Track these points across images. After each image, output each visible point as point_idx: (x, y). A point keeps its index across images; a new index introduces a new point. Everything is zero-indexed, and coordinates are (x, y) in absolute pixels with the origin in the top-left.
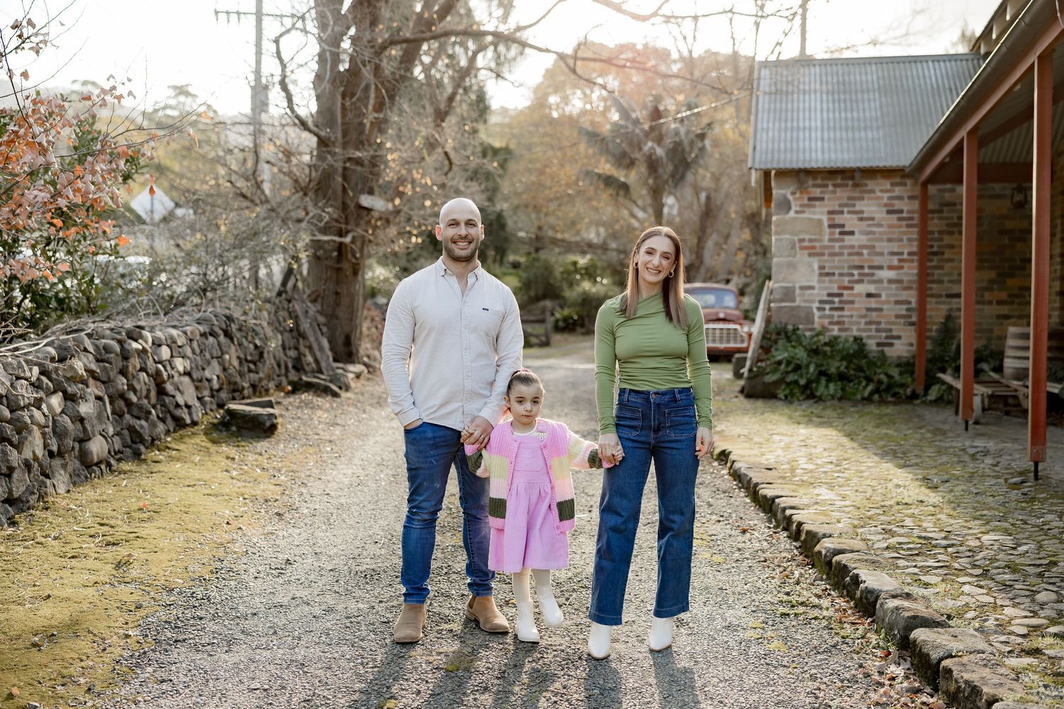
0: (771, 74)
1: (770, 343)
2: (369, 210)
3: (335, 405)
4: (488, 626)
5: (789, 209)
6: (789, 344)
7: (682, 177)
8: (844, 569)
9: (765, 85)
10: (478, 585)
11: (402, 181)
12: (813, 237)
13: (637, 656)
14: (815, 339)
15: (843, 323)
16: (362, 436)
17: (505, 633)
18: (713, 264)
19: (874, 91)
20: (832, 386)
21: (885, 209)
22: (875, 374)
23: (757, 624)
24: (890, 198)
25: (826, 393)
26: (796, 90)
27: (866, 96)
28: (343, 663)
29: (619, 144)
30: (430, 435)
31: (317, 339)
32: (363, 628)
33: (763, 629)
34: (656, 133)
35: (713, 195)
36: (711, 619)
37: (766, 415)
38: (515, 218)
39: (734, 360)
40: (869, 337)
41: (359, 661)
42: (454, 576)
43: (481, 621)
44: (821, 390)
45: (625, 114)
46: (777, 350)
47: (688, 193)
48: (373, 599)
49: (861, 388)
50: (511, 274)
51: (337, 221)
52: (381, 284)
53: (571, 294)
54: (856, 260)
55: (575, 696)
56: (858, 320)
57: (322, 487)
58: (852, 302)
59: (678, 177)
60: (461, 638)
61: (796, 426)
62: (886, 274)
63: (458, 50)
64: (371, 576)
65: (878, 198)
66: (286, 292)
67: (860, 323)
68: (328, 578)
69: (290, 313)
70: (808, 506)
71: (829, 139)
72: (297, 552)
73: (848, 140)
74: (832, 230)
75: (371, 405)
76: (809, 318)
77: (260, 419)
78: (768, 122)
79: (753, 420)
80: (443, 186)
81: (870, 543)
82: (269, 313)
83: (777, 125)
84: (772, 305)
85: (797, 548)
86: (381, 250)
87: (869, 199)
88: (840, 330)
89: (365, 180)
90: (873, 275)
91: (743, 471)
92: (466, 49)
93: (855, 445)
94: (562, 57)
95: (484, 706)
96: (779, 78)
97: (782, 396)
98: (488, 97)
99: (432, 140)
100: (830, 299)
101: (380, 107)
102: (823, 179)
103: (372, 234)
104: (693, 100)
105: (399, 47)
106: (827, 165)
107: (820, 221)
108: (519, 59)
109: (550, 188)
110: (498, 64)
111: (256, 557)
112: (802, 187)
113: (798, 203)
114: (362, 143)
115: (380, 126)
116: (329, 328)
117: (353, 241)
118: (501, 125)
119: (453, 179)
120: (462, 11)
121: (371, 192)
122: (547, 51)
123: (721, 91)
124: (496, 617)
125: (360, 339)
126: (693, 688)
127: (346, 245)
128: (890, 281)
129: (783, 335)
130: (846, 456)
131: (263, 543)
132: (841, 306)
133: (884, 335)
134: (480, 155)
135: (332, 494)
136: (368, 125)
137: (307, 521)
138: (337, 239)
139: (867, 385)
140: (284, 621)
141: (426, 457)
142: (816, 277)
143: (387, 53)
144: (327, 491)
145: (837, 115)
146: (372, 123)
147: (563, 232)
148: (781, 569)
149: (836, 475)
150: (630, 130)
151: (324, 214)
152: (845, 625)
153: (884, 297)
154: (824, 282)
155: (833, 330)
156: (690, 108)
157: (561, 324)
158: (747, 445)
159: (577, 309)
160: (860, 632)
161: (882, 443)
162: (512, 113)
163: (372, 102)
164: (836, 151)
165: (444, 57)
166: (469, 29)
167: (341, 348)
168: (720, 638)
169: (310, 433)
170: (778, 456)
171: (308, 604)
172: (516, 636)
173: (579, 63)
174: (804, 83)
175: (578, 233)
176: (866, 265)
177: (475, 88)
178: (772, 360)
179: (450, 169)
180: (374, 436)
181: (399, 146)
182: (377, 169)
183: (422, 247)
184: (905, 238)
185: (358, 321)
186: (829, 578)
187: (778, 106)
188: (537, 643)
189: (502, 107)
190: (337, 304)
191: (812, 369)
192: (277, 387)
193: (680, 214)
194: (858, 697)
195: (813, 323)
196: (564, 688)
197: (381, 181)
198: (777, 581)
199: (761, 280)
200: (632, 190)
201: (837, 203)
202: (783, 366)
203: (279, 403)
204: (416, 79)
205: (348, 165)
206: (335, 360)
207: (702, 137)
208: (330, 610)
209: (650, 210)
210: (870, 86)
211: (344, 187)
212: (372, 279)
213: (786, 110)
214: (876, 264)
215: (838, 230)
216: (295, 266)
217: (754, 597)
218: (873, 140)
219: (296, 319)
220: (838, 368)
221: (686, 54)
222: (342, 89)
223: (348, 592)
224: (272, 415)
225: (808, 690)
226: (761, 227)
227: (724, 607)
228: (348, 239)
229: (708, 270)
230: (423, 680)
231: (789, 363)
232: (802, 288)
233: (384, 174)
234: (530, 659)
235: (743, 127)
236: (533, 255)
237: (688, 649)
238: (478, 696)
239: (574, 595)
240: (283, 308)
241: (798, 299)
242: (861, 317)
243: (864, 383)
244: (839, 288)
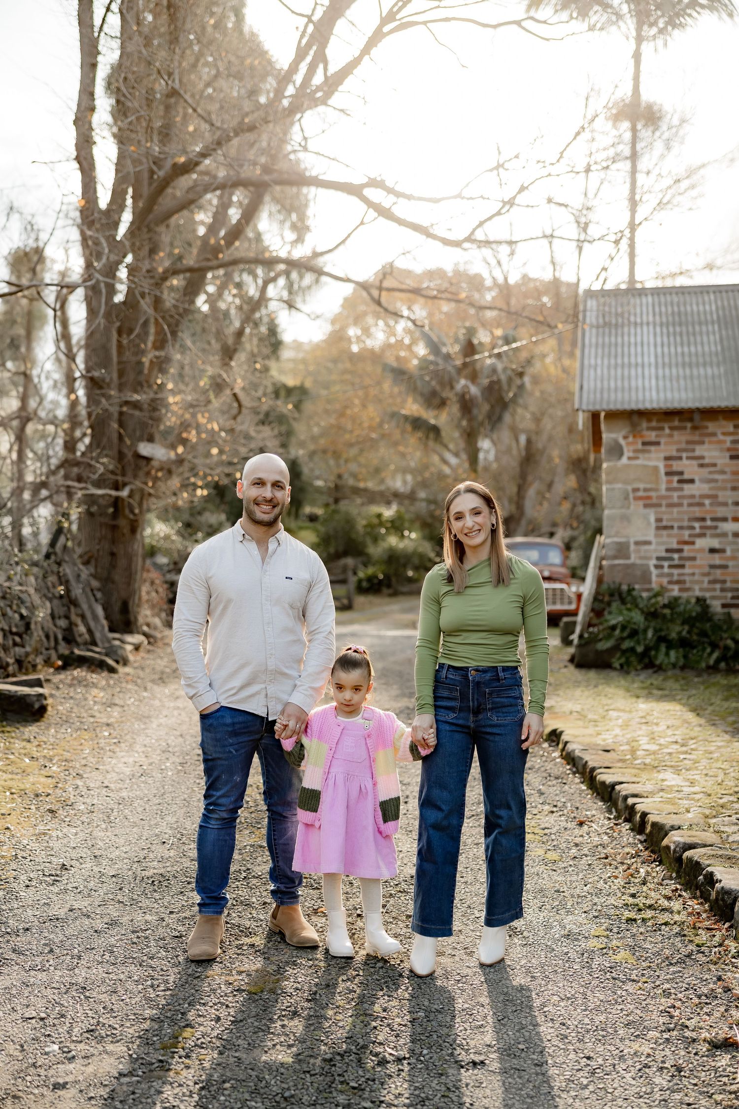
0: (598, 306)
1: (602, 606)
2: (148, 460)
3: (112, 682)
4: (295, 940)
5: (621, 454)
6: (623, 607)
7: (500, 419)
8: (696, 867)
9: (591, 318)
10: (282, 892)
11: (185, 426)
12: (648, 486)
13: (465, 971)
14: (653, 601)
15: (684, 582)
16: (145, 718)
17: (315, 948)
18: (536, 514)
19: (713, 323)
20: (673, 653)
21: (728, 454)
22: (721, 639)
23: (600, 931)
24: (734, 442)
25: (666, 661)
26: (626, 321)
27: (704, 328)
28: (130, 985)
29: (428, 382)
30: (228, 720)
31: (90, 607)
32: (152, 943)
33: (607, 937)
34: (471, 371)
35: (534, 438)
36: (547, 926)
37: (600, 687)
38: (311, 465)
39: (562, 624)
40: (713, 598)
41: (149, 983)
42: (254, 881)
43: (287, 933)
44: (661, 658)
45: (434, 348)
46: (610, 613)
47: (505, 435)
48: (162, 910)
49: (705, 655)
50: (307, 528)
51: (112, 472)
52: (162, 542)
53: (376, 551)
54: (697, 512)
55: (398, 1020)
56: (702, 578)
57: (100, 778)
58: (694, 559)
59: (494, 418)
60: (264, 954)
61: (634, 700)
62: (731, 527)
63: (247, 278)
64: (159, 883)
65: (720, 442)
66: (55, 554)
67: (703, 582)
68: (111, 884)
69: (59, 578)
70: (652, 794)
71: (664, 377)
72: (74, 855)
73: (685, 378)
74: (670, 478)
75: (153, 681)
76: (646, 577)
77: (28, 701)
78: (596, 357)
79: (586, 693)
80: (231, 431)
81: (724, 836)
82: (36, 579)
83: (606, 361)
84: (604, 563)
85: (641, 842)
86: (161, 504)
87: (710, 442)
88: (681, 590)
89: (144, 425)
90: (716, 527)
91: (577, 753)
92: (255, 277)
93: (702, 721)
94: (364, 286)
95: (294, 1034)
96: (607, 309)
97: (618, 667)
98: (279, 330)
99: (219, 380)
100: (669, 555)
101: (160, 344)
102: (658, 421)
103: (153, 487)
104: (511, 333)
105: (181, 276)
106: (663, 406)
107: (656, 468)
108: (314, 287)
109: (351, 432)
110: (290, 293)
111: (27, 861)
112: (635, 431)
113: (632, 448)
114: (140, 384)
115: (161, 365)
116: (104, 593)
117: (130, 496)
118: (294, 361)
119: (242, 423)
120: (251, 235)
121: (151, 439)
122: (348, 280)
123: (543, 324)
124: (303, 928)
125: (139, 606)
126: (531, 1008)
127: (123, 500)
128: (735, 535)
129: (617, 597)
130: (693, 734)
131: (34, 845)
132: (682, 563)
133: (730, 595)
134: (273, 396)
135: (112, 786)
136: (147, 365)
137: (84, 818)
138: (114, 493)
139: (712, 652)
140: (61, 937)
141: (224, 746)
142: (652, 531)
143: (168, 283)
144: (106, 784)
145: (673, 350)
146: (151, 362)
147: (365, 480)
148: (625, 867)
149: (682, 756)
150: (441, 367)
151: (98, 465)
152: (700, 931)
153: (729, 553)
154: (661, 536)
155: (673, 590)
156: (507, 341)
157: (365, 584)
158: (580, 723)
159: (383, 567)
160: (717, 939)
161: (732, 719)
162: (307, 348)
163: (151, 338)
164: (672, 390)
165: (231, 287)
166: (260, 257)
167: (117, 616)
168: (559, 949)
169: (85, 715)
170: (616, 736)
171: (89, 917)
172: (327, 951)
173: (384, 293)
174: (635, 315)
175: (382, 481)
176: (708, 517)
177: (266, 320)
178: (606, 625)
179: (240, 412)
180: (157, 717)
181: (182, 387)
182: (157, 413)
183: (206, 499)
185: (137, 585)
186: (679, 876)
187: (607, 340)
188: (351, 958)
189: (295, 341)
190: (113, 566)
191: (650, 634)
192: (45, 662)
193: (497, 459)
194: (718, 1015)
195: (650, 582)
196: (384, 1011)
197: (162, 427)
198: (620, 882)
199: (589, 533)
200: (443, 434)
201: (675, 447)
202: (617, 632)
203: (48, 681)
204: (199, 311)
205: (125, 409)
206: (112, 630)
207: (521, 375)
208: (113, 923)
209: (464, 456)
210: (709, 317)
211: (120, 435)
212: (152, 536)
213: (616, 345)
214: (719, 515)
215: (676, 478)
216: (66, 525)
217: (596, 900)
218: (713, 377)
219: (66, 583)
220: (679, 633)
221: (501, 280)
222: (118, 324)
223: (134, 902)
224: (41, 696)
225: (662, 1008)
226: (589, 474)
227: (562, 912)
228: (125, 493)
229: (530, 522)
230: (223, 1004)
231: (624, 628)
232: (637, 543)
233: (165, 419)
234: (345, 978)
235: (567, 362)
236: (333, 507)
237: (523, 962)
238: (286, 1022)
239: (392, 901)
240: (52, 572)
241: (633, 556)
242: (704, 575)
243: (709, 650)
244: (679, 543)
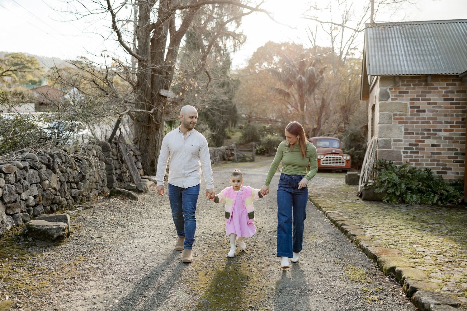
2: (165, 97)
5: (388, 97)
6: (387, 172)
11: (184, 84)
12: (402, 113)
14: (403, 169)
15: (418, 160)
19: (431, 37)
20: (414, 196)
21: (443, 98)
22: (439, 189)
24: (446, 92)
25: (411, 200)
26: (387, 37)
27: (427, 39)
29: (286, 76)
34: (302, 72)
38: (241, 109)
40: (433, 169)
44: (408, 198)
49: (431, 197)
53: (263, 140)
54: (426, 126)
56: (427, 159)
58: (424, 149)
59: (311, 90)
62: (443, 134)
65: (439, 92)
67: (428, 161)
73: (421, 61)
74: (413, 109)
76: (399, 157)
77: (50, 232)
83: (380, 53)
84: (378, 150)
87: (434, 92)
88: (416, 164)
90: (436, 134)
100: (411, 147)
102: (407, 81)
106: (412, 73)
107: (406, 104)
109: (255, 96)
112: (395, 86)
113: (393, 94)
121: (166, 88)
128: (446, 138)
129: (384, 166)
132: (417, 151)
133: (441, 167)
138: (147, 111)
139: (434, 196)
142: (403, 135)
147: (260, 114)
150: (291, 70)
153: (441, 147)
154: (407, 138)
155: (412, 164)
157: (259, 152)
159: (266, 146)
164: (415, 66)
174: (391, 34)
175: (266, 115)
176: (431, 129)
179: (210, 81)
184: (454, 114)
187: (379, 44)
190: (148, 145)
191: (403, 186)
195: (401, 160)
200: (291, 95)
201: (416, 94)
202: (386, 184)
207: (322, 72)
210: (428, 34)
214: (437, 128)
215: (416, 110)
218: (436, 60)
220: (417, 186)
228: (152, 112)
231: (389, 182)
232: (395, 141)
236: (248, 124)
241: (392, 147)
242: (428, 157)
243: (432, 195)
244: (416, 141)
